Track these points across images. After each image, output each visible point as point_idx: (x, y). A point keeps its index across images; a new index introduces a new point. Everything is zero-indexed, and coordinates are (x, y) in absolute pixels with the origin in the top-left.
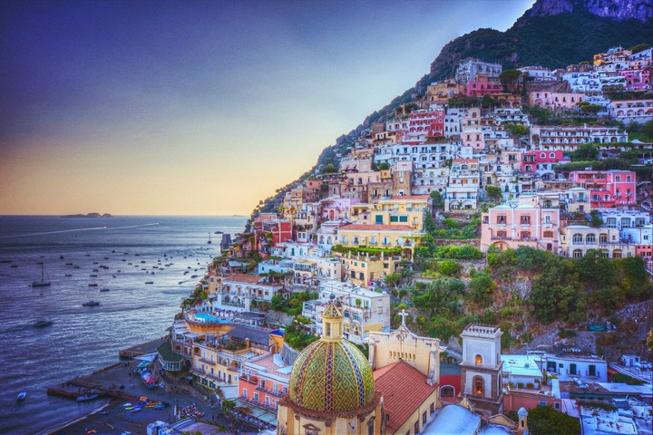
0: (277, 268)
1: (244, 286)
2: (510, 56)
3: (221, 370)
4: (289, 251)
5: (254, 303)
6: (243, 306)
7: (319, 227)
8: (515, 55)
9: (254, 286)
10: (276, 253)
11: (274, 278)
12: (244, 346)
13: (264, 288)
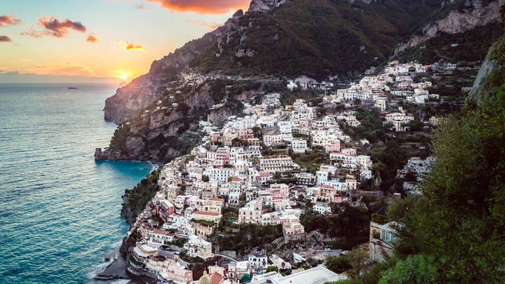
0: (171, 227)
1: (161, 236)
2: (274, 36)
3: (158, 268)
4: (174, 220)
5: (165, 242)
6: (161, 242)
7: (184, 209)
8: (277, 36)
9: (164, 236)
10: (170, 220)
11: (172, 232)
12: (165, 259)
13: (168, 237)
